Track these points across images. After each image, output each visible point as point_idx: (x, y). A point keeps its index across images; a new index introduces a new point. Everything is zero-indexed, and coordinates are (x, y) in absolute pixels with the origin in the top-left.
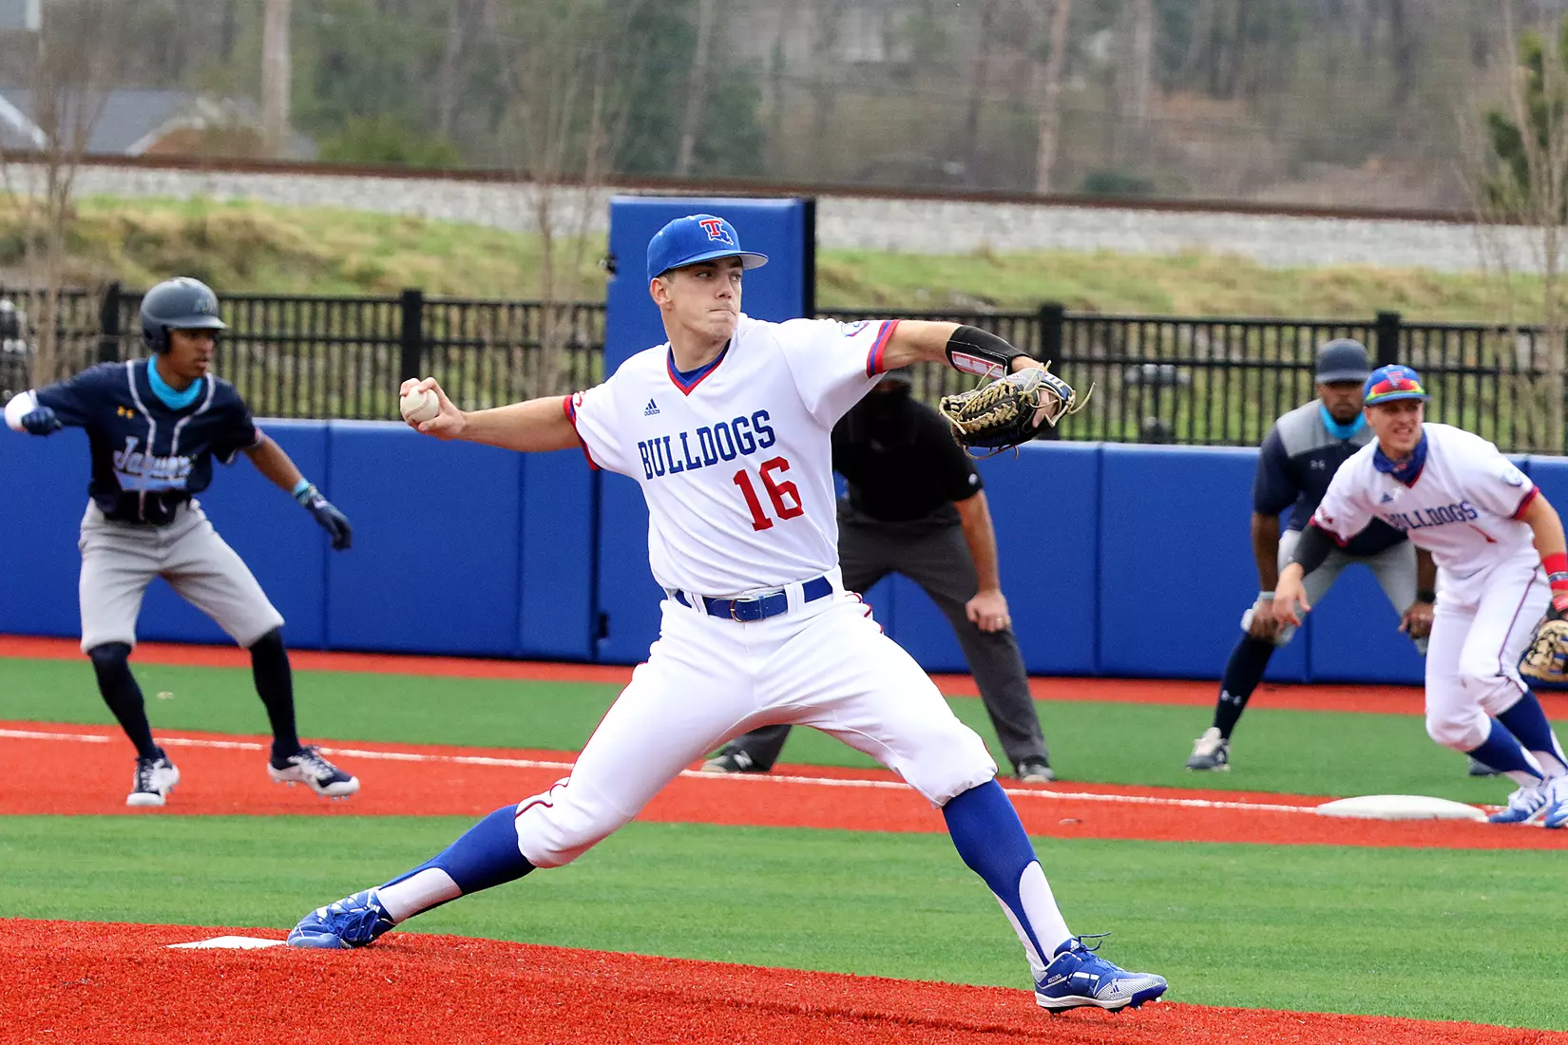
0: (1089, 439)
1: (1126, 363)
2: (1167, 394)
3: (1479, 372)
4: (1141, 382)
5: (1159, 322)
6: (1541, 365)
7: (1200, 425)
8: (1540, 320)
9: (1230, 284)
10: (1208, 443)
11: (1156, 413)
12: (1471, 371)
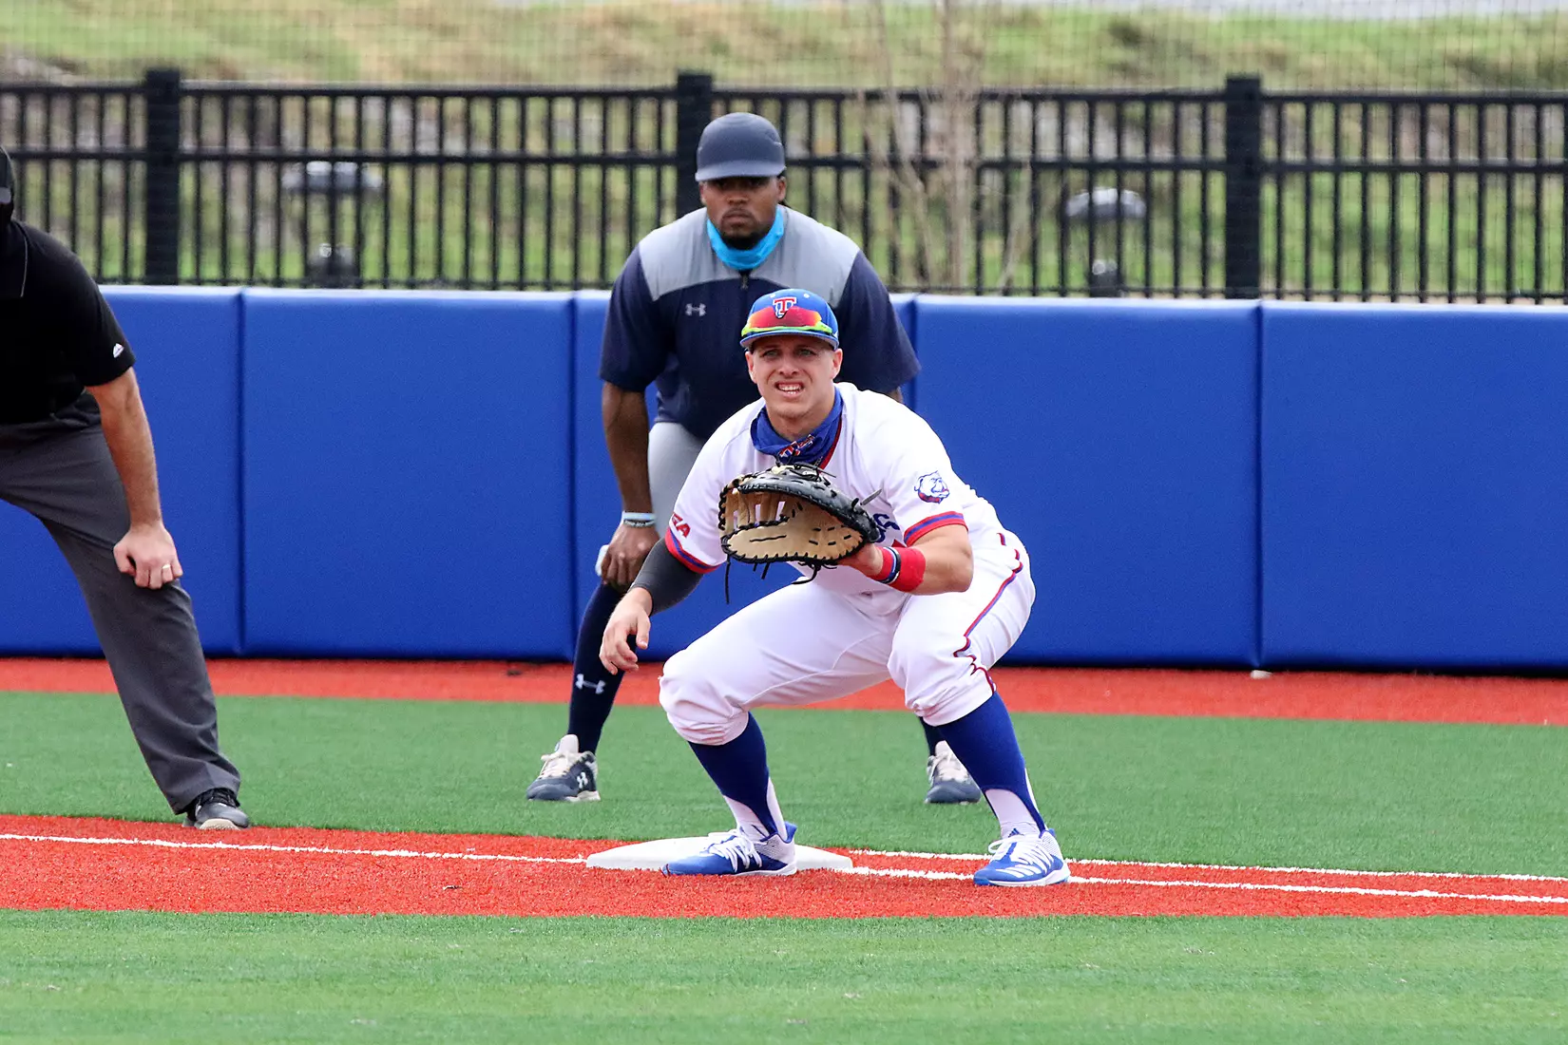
0: (225, 281)
1: (280, 160)
2: (347, 206)
3: (839, 164)
4: (306, 190)
5: (334, 95)
6: (933, 151)
7: (399, 254)
8: (938, 82)
9: (447, 31)
10: (412, 285)
11: (333, 237)
12: (825, 162)
